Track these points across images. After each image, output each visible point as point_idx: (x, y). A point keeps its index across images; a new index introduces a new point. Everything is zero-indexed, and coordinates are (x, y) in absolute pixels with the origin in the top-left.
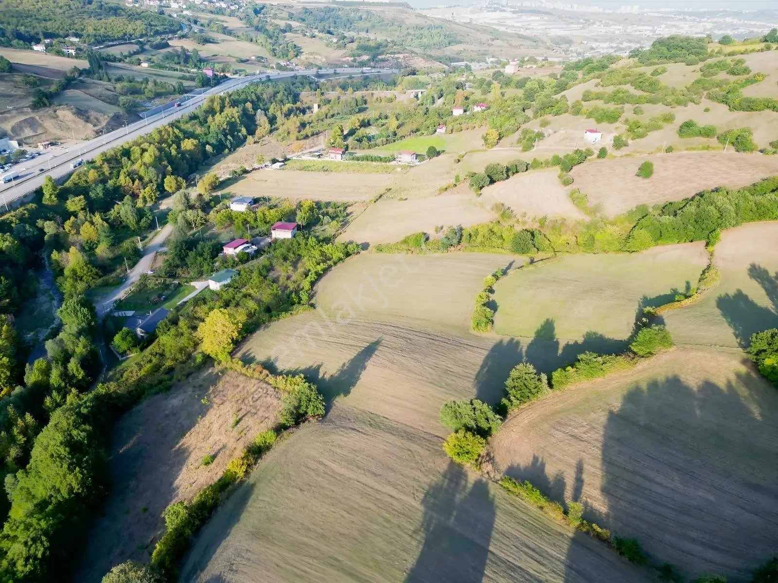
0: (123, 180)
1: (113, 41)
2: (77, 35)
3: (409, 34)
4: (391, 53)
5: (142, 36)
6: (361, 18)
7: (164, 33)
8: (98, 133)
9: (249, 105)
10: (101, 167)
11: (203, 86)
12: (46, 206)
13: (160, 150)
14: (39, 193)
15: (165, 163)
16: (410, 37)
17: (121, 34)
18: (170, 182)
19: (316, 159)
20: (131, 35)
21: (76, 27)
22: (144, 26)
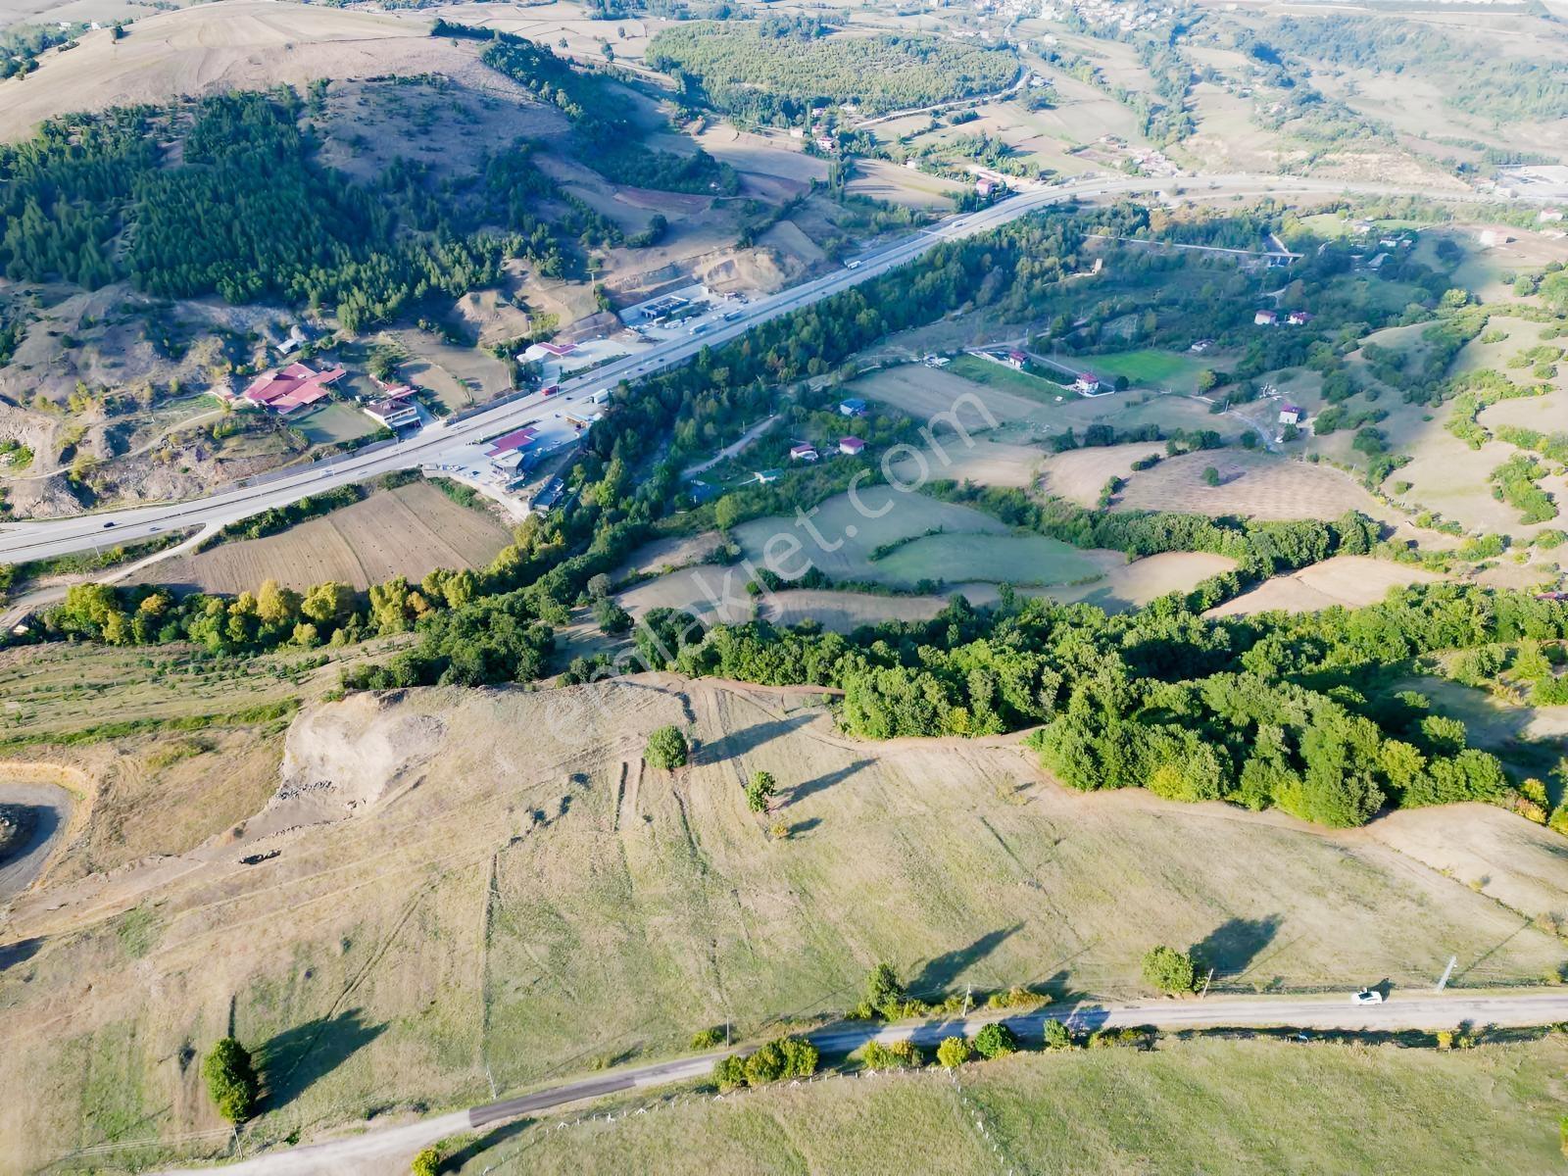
0: (771, 356)
1: (900, 109)
2: (856, 101)
3: (1487, 83)
4: (1356, 151)
5: (945, 100)
6: (1401, 40)
7: (982, 92)
8: (786, 286)
9: (988, 257)
10: (759, 337)
11: (961, 211)
12: (696, 373)
13: (823, 324)
14: (695, 357)
15: (821, 340)
16: (1484, 91)
17: (915, 98)
18: (813, 364)
19: (995, 360)
20: (929, 99)
21: (861, 87)
22: (953, 83)
